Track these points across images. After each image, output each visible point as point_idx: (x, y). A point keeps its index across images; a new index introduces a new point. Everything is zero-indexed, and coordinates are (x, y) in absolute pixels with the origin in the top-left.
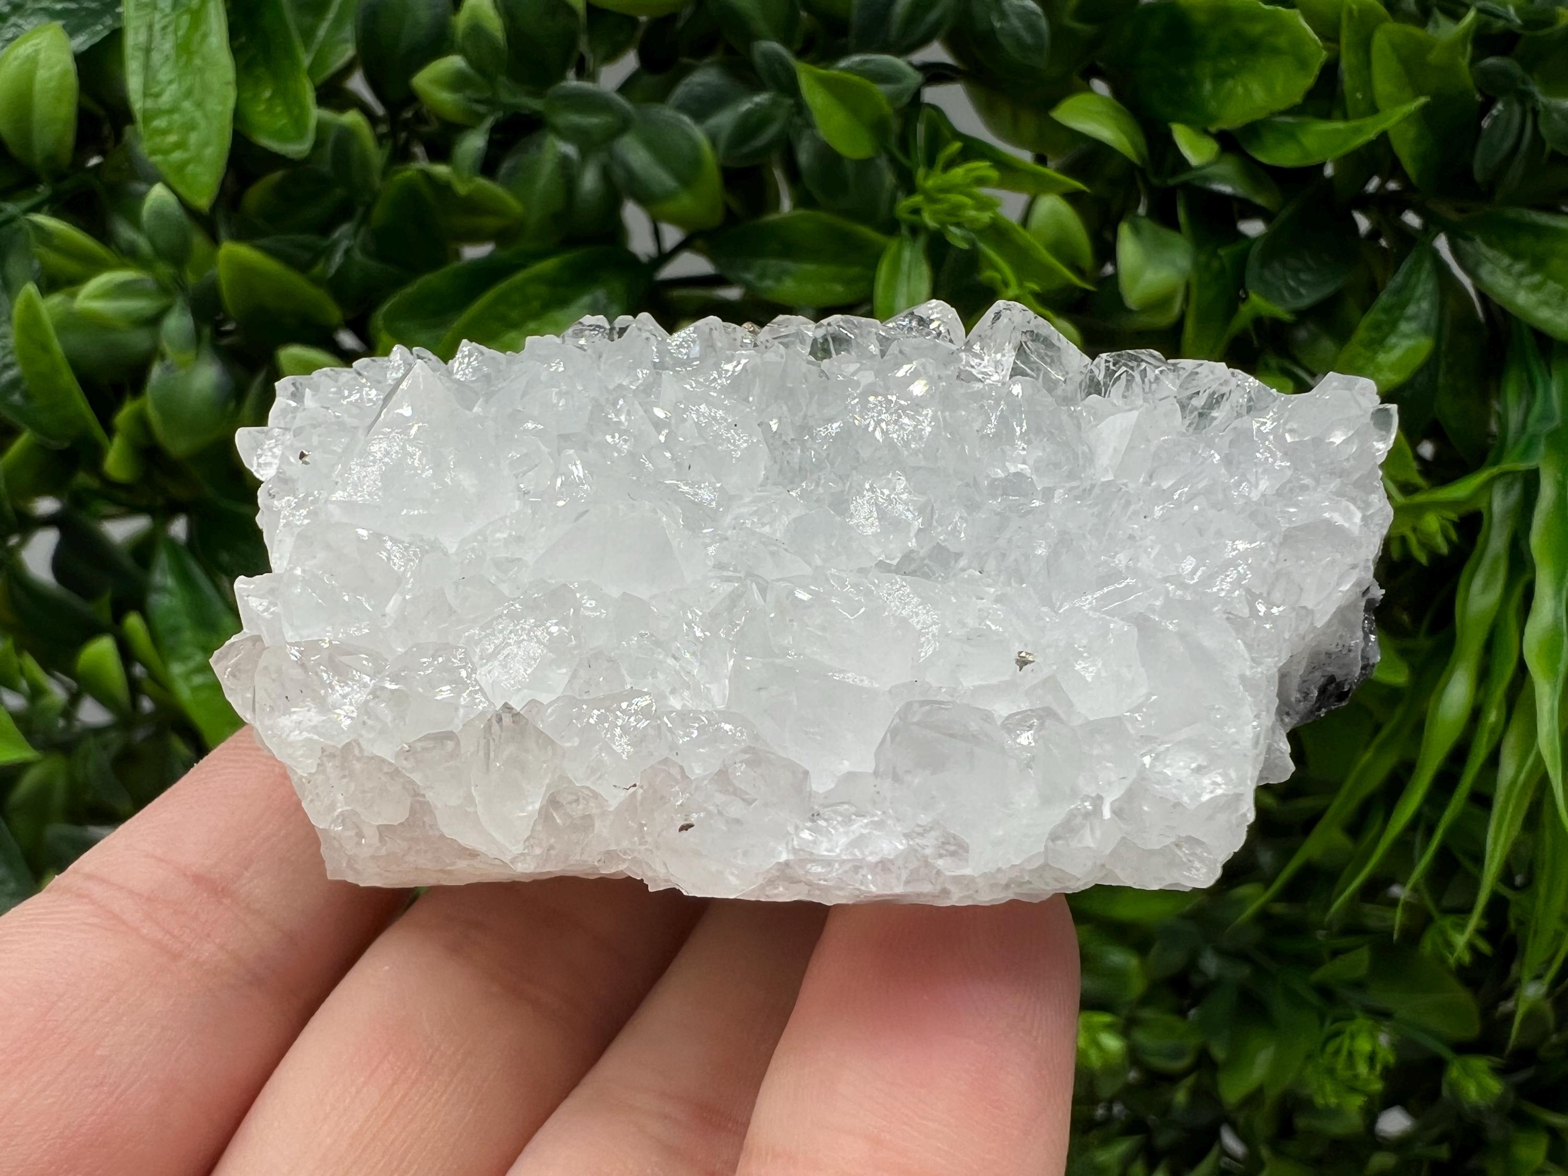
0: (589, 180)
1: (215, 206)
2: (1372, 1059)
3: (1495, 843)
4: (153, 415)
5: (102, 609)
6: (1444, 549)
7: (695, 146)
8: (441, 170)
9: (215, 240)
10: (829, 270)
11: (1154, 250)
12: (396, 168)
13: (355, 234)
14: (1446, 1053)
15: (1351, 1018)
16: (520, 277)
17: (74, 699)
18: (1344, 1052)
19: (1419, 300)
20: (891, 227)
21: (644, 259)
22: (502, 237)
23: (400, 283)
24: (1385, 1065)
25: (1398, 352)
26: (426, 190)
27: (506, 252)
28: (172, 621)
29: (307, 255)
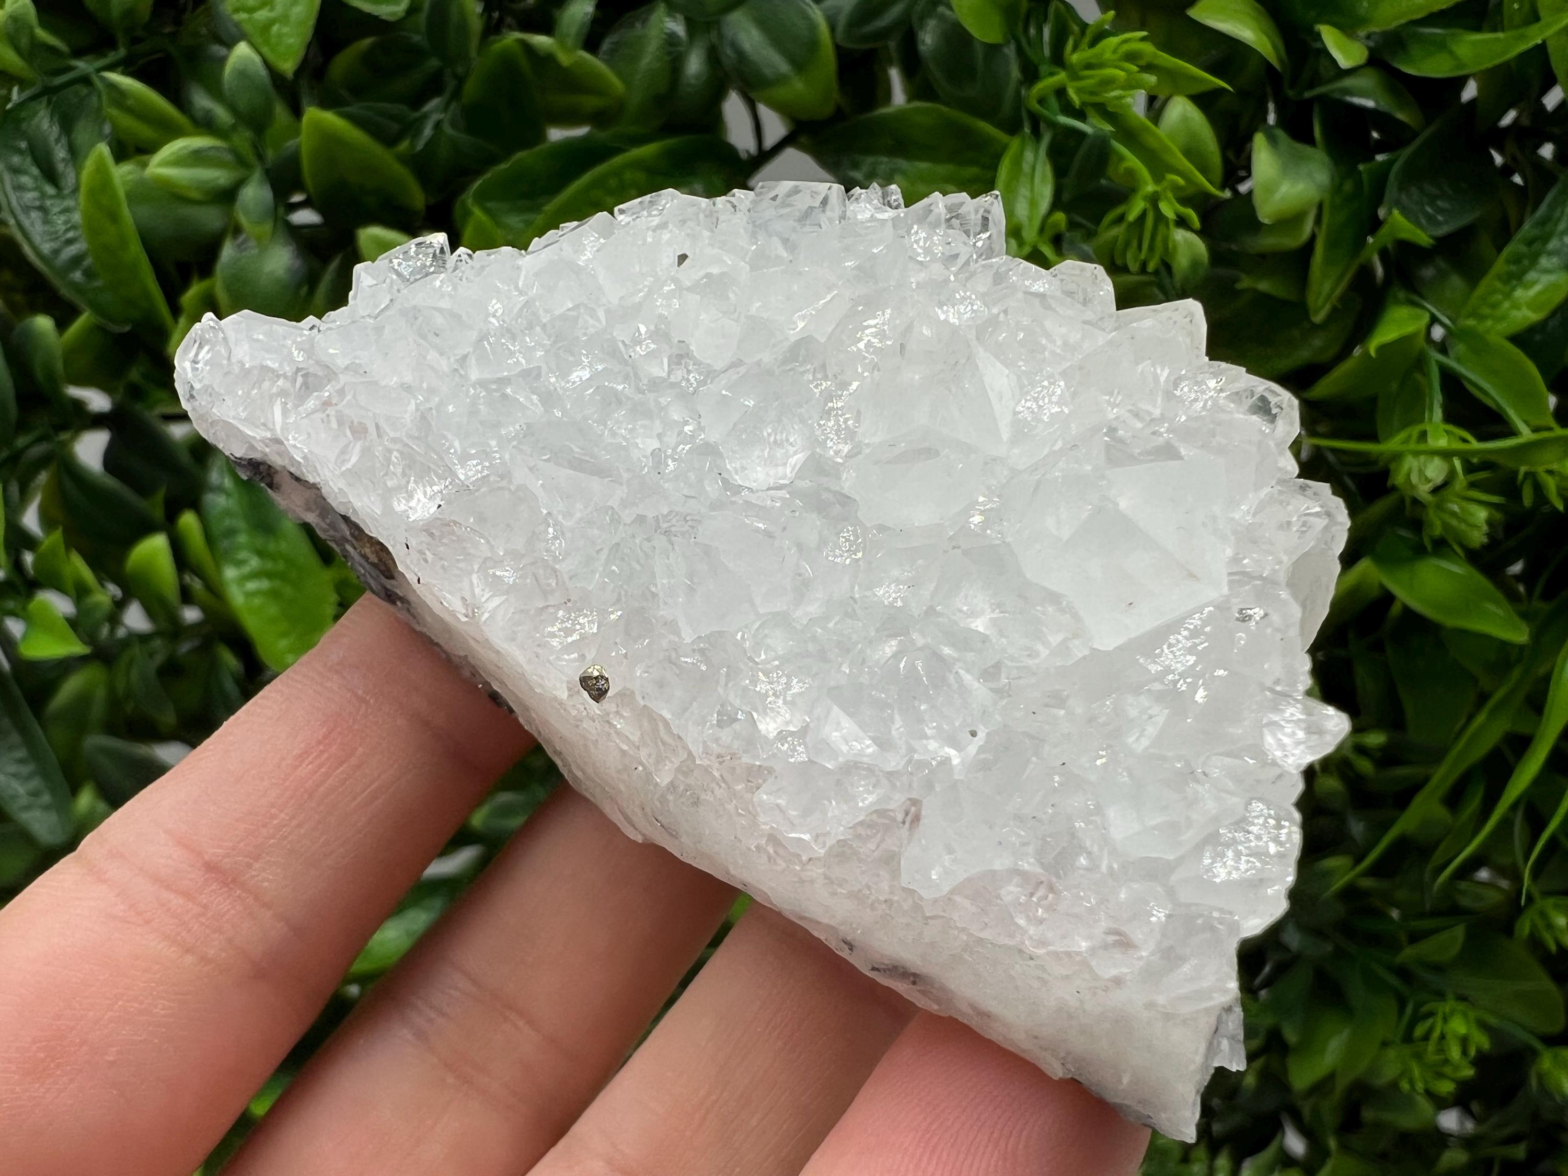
0: (695, 64)
1: (298, 72)
2: (1464, 1042)
4: (222, 296)
5: (155, 508)
7: (812, 27)
8: (541, 40)
9: (297, 108)
10: (945, 169)
11: (1290, 165)
12: (492, 38)
13: (446, 108)
14: (1537, 1045)
15: (1443, 1000)
16: (617, 160)
17: (120, 605)
18: (1436, 1035)
19: (1560, 235)
20: (1013, 128)
21: (744, 156)
22: (599, 118)
23: (493, 160)
24: (1479, 1051)
25: (1537, 288)
26: (524, 63)
27: (603, 135)
28: (227, 522)
29: (395, 127)
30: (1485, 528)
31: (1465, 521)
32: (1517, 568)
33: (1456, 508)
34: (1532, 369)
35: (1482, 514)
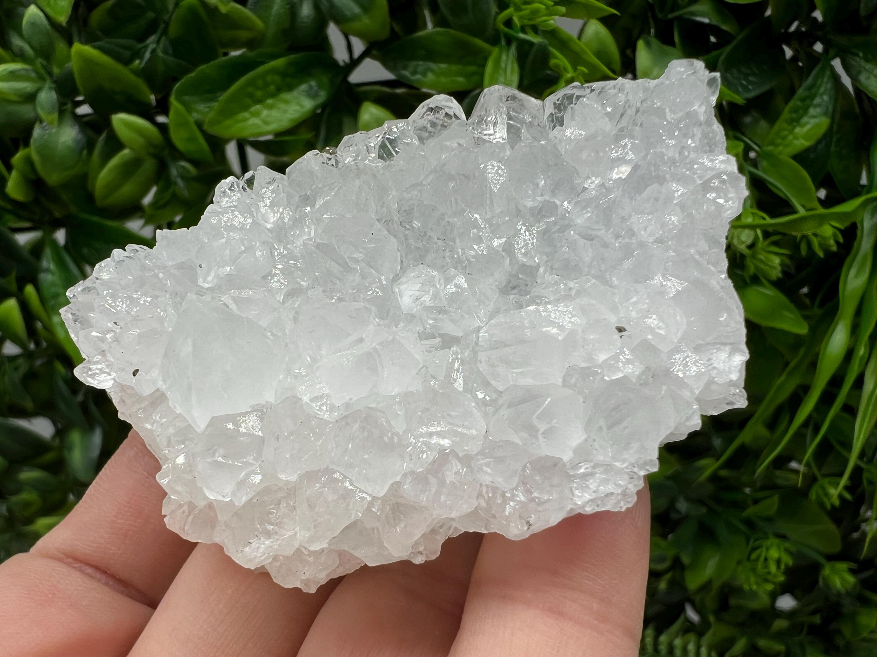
0: (306, 10)
1: (70, 21)
2: (778, 562)
3: (860, 431)
4: (35, 157)
5: (11, 283)
6: (834, 248)
9: (70, 44)
10: (455, 68)
11: (658, 58)
13: (158, 41)
14: (822, 560)
15: (767, 538)
16: (261, 69)
18: (762, 558)
19: (822, 94)
20: (494, 41)
21: (341, 64)
22: (251, 44)
23: (187, 71)
24: (786, 566)
25: (808, 127)
26: (202, 12)
27: (252, 54)
28: (53, 290)
29: (128, 54)
30: (779, 268)
31: (767, 265)
32: (805, 290)
33: (762, 257)
34: (805, 174)
35: (776, 261)
